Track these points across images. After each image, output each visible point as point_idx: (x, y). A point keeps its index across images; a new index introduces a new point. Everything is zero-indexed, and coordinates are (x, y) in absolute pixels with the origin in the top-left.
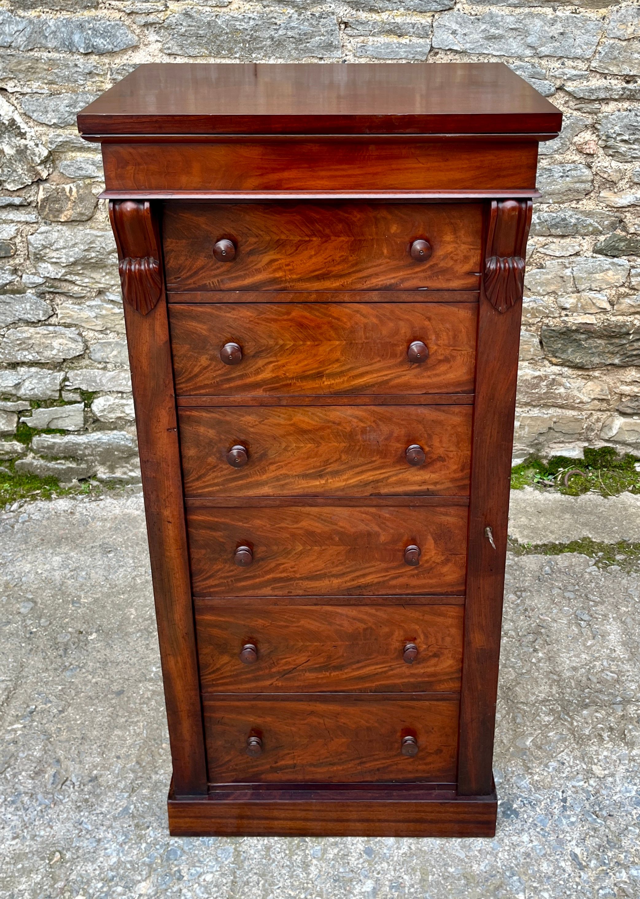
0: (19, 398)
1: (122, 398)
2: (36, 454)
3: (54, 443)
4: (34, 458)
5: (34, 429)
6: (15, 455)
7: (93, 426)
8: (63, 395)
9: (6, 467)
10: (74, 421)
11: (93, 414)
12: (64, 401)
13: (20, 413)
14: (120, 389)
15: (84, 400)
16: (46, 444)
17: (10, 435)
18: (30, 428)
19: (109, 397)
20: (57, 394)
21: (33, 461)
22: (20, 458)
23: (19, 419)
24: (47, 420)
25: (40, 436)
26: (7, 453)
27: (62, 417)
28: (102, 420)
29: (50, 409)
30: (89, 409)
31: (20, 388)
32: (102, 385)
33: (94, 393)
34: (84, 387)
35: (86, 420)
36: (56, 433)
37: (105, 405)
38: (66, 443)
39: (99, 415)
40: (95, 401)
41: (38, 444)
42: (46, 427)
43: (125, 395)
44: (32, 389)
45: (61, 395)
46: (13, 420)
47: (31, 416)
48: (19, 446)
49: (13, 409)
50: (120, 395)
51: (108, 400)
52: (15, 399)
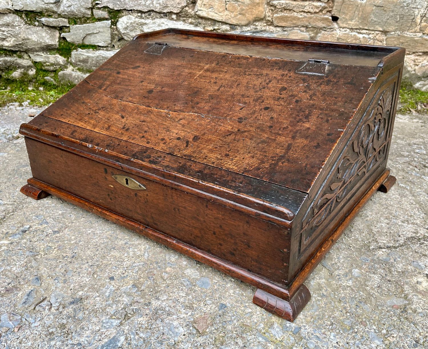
0: (60, 16)
1: (141, 17)
2: (74, 67)
3: (88, 56)
4: (73, 70)
5: (73, 44)
6: (58, 67)
7: (118, 43)
8: (94, 12)
9: (52, 77)
10: (104, 38)
11: (119, 31)
12: (95, 18)
13: (61, 29)
14: (140, 8)
15: (111, 18)
16: (81, 58)
17: (54, 49)
18: (69, 43)
19: (131, 16)
20: (89, 12)
21: (72, 72)
22: (62, 70)
23: (60, 34)
24: (82, 36)
25: (77, 51)
26: (52, 65)
27: (93, 34)
28: (125, 38)
29: (84, 25)
30: (115, 27)
31: (60, 5)
32: (125, 4)
33: (119, 11)
34: (111, 6)
35: (113, 38)
36: (89, 48)
37: (127, 22)
38: (98, 57)
39: (123, 32)
40: (120, 20)
41: (76, 58)
42: (81, 42)
43: (143, 15)
44: (70, 6)
45: (92, 13)
46: (55, 36)
47: (69, 32)
48: (61, 59)
49: (54, 24)
50: (140, 14)
51: (130, 19)
52: (56, 17)
